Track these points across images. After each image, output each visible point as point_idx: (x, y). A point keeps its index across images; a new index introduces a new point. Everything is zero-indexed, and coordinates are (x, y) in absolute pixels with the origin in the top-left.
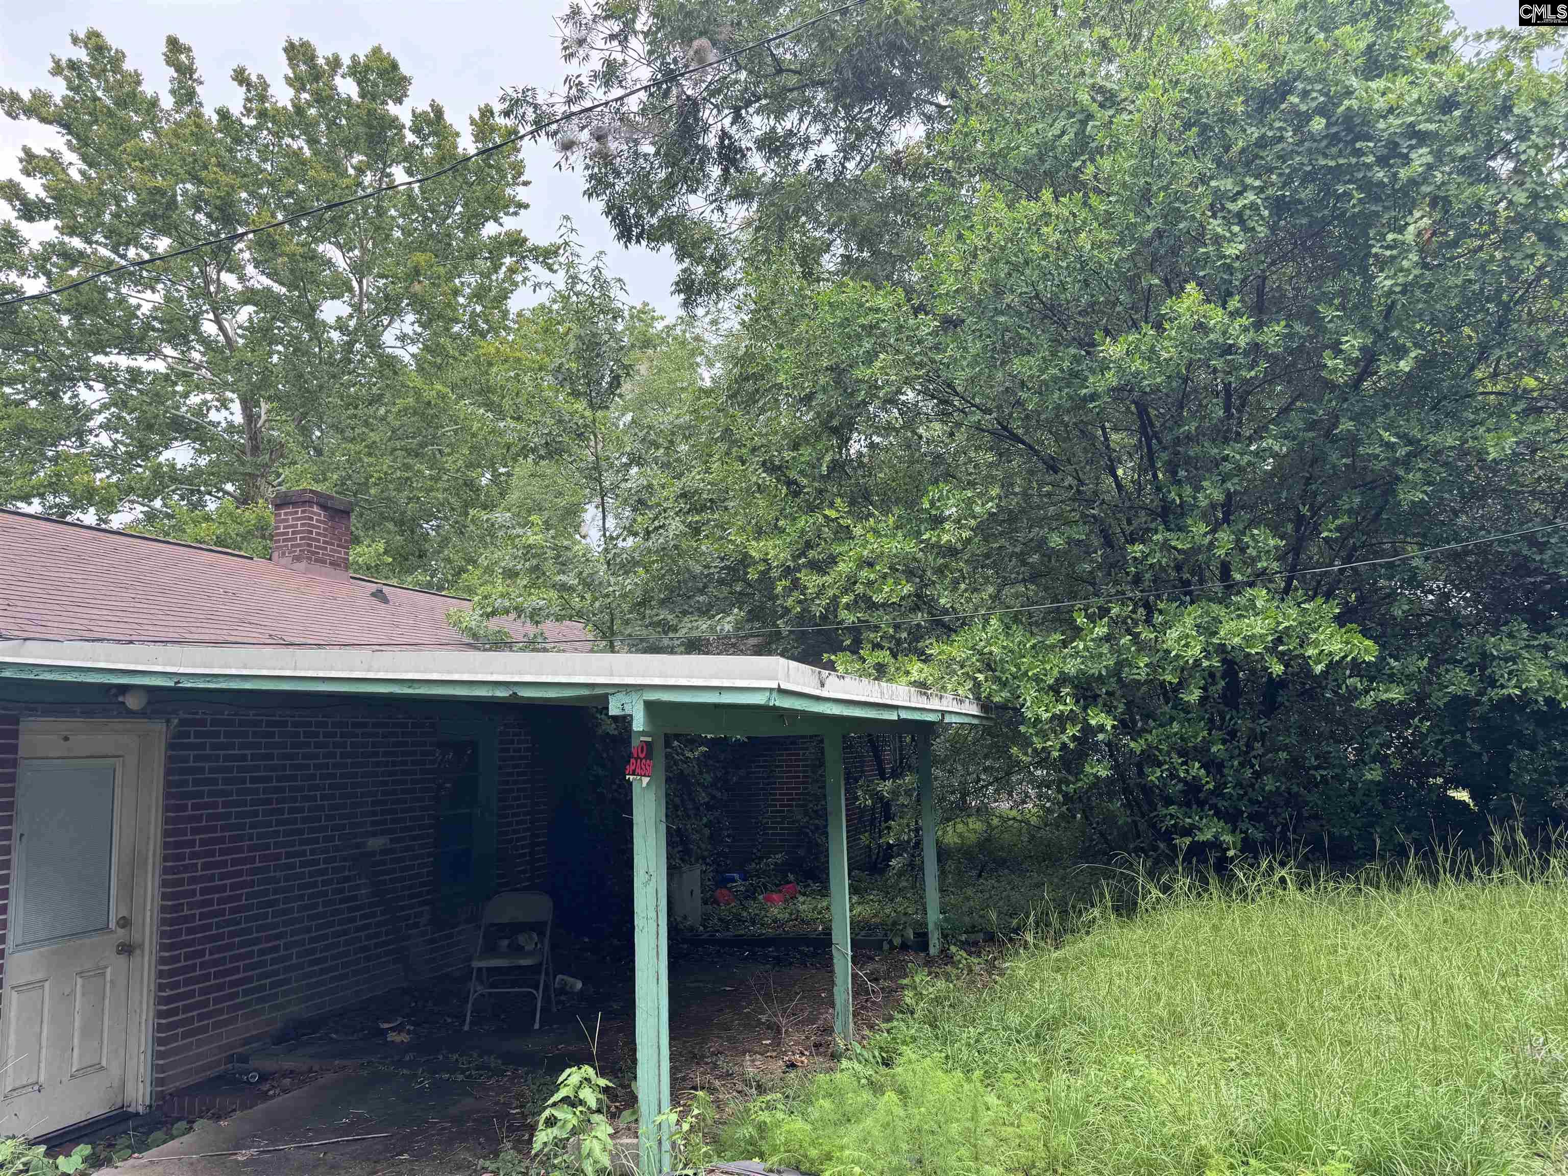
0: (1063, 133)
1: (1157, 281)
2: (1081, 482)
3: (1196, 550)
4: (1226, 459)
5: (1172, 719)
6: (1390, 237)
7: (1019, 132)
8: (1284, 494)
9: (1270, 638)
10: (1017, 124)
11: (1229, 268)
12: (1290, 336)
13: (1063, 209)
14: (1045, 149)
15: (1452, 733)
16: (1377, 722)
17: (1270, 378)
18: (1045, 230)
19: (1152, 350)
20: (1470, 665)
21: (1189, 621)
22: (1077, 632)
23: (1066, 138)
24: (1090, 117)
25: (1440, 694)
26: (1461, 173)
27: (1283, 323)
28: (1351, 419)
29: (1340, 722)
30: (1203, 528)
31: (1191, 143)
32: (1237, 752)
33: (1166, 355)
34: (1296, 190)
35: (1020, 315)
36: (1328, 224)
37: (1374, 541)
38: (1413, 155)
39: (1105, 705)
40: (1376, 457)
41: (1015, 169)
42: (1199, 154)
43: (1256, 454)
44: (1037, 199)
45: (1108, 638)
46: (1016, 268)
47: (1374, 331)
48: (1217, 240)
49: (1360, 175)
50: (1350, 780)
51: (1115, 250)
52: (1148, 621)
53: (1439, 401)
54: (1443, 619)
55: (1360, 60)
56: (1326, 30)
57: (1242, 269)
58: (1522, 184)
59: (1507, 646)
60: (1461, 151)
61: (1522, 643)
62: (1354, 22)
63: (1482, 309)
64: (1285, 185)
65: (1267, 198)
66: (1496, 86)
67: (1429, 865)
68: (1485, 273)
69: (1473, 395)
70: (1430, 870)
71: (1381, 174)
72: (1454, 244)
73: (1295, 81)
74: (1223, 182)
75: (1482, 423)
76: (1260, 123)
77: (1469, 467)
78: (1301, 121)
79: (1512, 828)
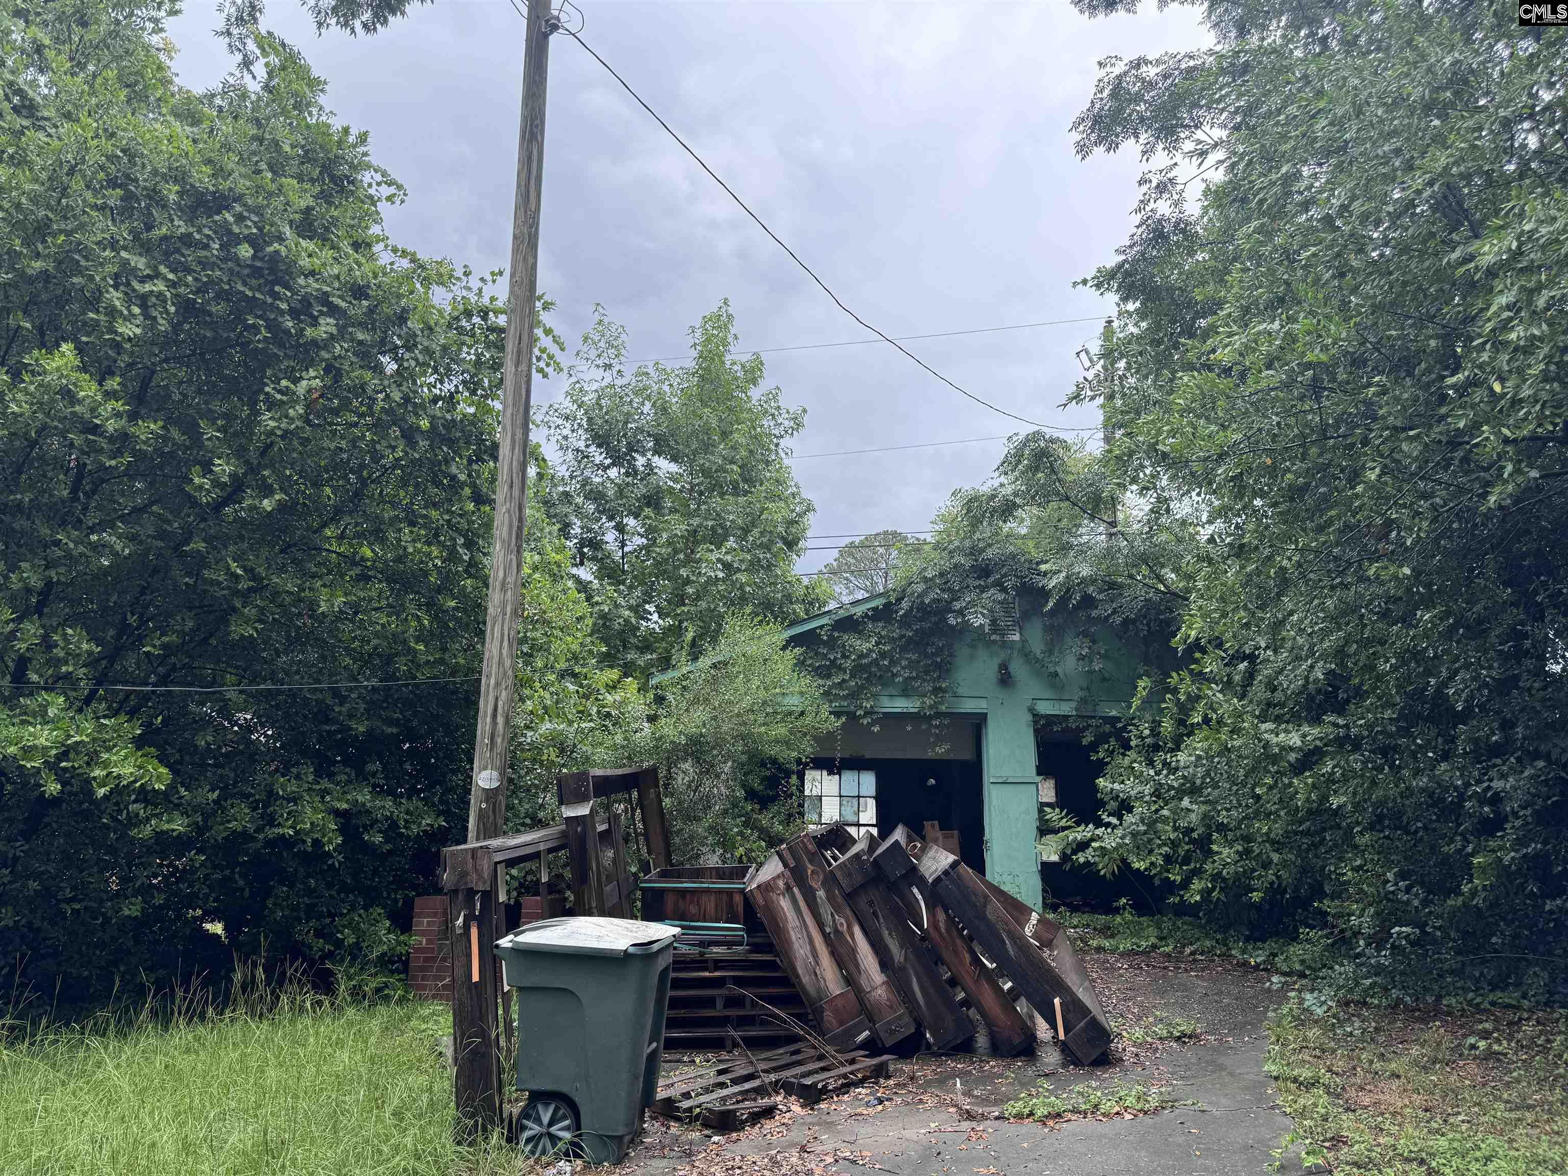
1: (28, 325)
4: (57, 543)
6: (284, 383)
8: (115, 597)
9: (54, 752)
11: (117, 346)
12: (166, 439)
15: (222, 868)
16: (150, 851)
17: (131, 473)
20: (256, 801)
25: (221, 827)
26: (356, 354)
27: (160, 423)
28: (204, 541)
29: (109, 849)
30: (8, 615)
31: (111, 203)
33: (16, 409)
34: (208, 301)
36: (231, 347)
37: (196, 664)
38: (322, 321)
40: (219, 583)
42: (118, 218)
43: (94, 546)
47: (247, 463)
48: (112, 312)
49: (272, 316)
50: (104, 915)
53: (289, 546)
54: (242, 753)
55: (297, 216)
56: (274, 173)
57: (132, 352)
58: (400, 385)
59: (292, 787)
60: (361, 336)
61: (306, 786)
62: (301, 180)
63: (345, 477)
64: (198, 291)
65: (177, 295)
66: (399, 296)
67: (165, 1007)
68: (355, 447)
69: (319, 549)
70: (165, 1013)
71: (290, 324)
72: (336, 412)
73: (235, 201)
74: (136, 258)
75: (320, 577)
76: (190, 221)
77: (300, 615)
78: (230, 240)
79: (255, 965)
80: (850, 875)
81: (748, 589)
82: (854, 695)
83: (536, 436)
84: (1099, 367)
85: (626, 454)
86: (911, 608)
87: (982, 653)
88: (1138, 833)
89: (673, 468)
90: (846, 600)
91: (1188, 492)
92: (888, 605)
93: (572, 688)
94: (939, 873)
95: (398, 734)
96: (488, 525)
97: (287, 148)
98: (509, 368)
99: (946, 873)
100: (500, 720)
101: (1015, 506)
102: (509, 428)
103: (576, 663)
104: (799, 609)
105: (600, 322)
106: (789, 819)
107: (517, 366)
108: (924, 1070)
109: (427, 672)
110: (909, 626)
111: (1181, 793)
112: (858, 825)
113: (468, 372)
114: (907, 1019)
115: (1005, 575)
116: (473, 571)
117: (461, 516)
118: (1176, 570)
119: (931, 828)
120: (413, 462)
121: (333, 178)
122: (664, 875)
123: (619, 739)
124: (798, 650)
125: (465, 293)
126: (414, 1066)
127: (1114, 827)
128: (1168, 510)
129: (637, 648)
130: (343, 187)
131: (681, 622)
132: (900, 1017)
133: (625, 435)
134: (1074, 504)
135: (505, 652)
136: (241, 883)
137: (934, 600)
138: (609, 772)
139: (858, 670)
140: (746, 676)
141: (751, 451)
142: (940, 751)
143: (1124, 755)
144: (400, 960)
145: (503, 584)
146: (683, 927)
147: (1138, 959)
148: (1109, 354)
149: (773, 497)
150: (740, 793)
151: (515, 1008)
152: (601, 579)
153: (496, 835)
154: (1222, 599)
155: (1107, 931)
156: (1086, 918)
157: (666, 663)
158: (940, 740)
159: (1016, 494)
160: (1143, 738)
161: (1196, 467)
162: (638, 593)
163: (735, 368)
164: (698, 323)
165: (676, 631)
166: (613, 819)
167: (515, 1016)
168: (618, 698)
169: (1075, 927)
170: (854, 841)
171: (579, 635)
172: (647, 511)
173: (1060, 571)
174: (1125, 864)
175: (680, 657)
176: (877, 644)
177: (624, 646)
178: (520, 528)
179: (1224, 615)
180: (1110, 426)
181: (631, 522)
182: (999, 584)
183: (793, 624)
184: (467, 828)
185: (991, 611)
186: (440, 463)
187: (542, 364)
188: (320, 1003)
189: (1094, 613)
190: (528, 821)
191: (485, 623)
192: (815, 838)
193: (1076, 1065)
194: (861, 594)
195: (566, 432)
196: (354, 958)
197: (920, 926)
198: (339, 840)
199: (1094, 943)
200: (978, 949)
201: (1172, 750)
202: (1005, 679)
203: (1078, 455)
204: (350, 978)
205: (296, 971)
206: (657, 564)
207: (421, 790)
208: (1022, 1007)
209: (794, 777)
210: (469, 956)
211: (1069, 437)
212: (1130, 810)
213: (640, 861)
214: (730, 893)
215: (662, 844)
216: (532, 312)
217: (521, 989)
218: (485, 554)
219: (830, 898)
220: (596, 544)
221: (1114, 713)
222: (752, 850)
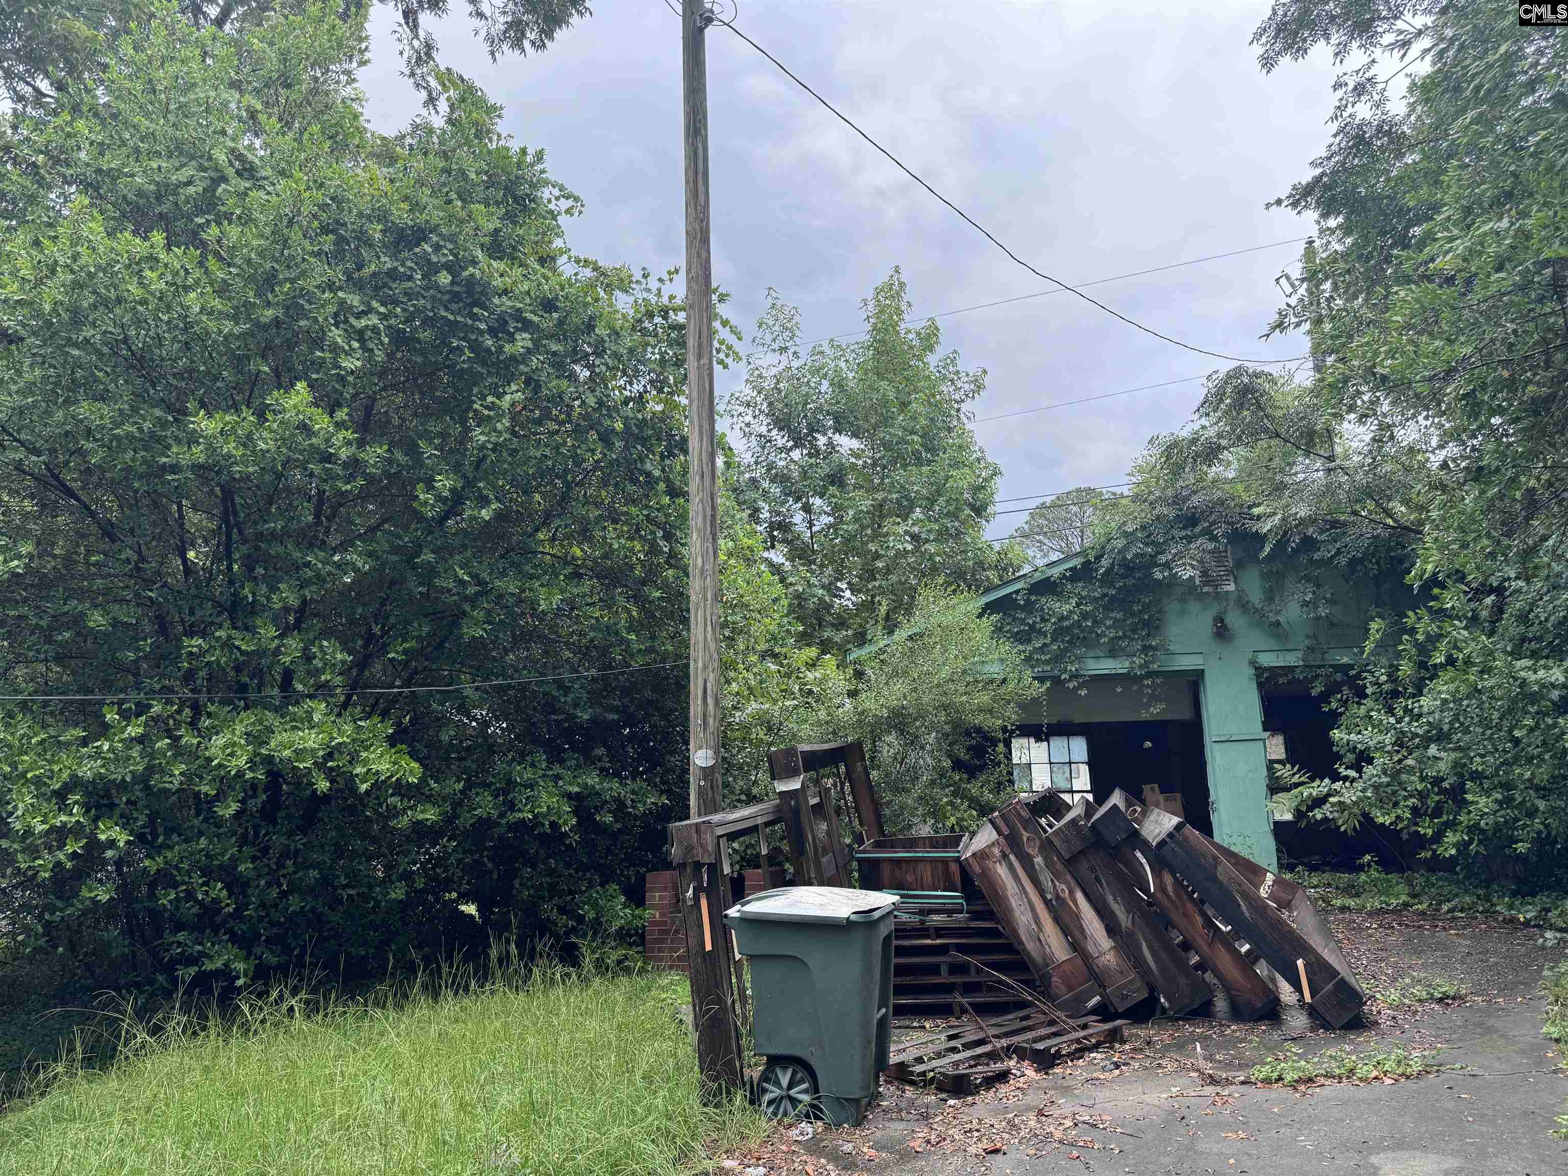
0: (189, 183)
1: (267, 369)
2: (143, 559)
3: (260, 653)
4: (307, 565)
5: (201, 834)
6: (490, 399)
7: (137, 160)
8: (360, 611)
9: (321, 753)
10: (137, 150)
11: (342, 379)
12: (390, 461)
13: (175, 259)
14: (164, 191)
15: (472, 853)
16: (408, 839)
17: (364, 496)
18: (148, 273)
19: (249, 436)
20: (497, 789)
21: (240, 728)
22: (104, 730)
23: (191, 190)
24: (224, 179)
25: (468, 815)
26: (552, 366)
27: (385, 447)
28: (433, 552)
29: (374, 840)
30: (273, 632)
31: (326, 248)
32: (266, 870)
33: (264, 446)
34: (416, 329)
35: (100, 354)
36: (439, 370)
37: (434, 667)
38: (517, 337)
39: (122, 816)
40: (449, 590)
41: (124, 197)
42: (333, 261)
43: (338, 565)
44: (146, 239)
45: (140, 740)
46: (104, 302)
47: (464, 476)
48: (335, 349)
49: (473, 337)
50: (375, 899)
51: (226, 322)
52: (193, 724)
53: (508, 552)
54: (481, 745)
55: (487, 239)
56: (463, 200)
57: (355, 384)
58: (593, 391)
59: (528, 775)
60: (554, 347)
61: (541, 773)
62: (487, 205)
63: (551, 483)
64: (407, 321)
65: (389, 327)
66: (586, 305)
67: (434, 981)
68: (558, 453)
69: (535, 553)
70: (434, 987)
71: (490, 343)
72: (539, 422)
73: (431, 232)
74: (350, 296)
75: (538, 578)
76: (394, 256)
77: (523, 614)
78: (431, 270)
79: (508, 942)
80: (1067, 841)
81: (938, 559)
82: (1058, 658)
83: (721, 426)
84: (1302, 290)
85: (807, 435)
86: (1113, 565)
87: (1194, 607)
88: (1380, 785)
89: (855, 444)
90: (1040, 563)
91: (1414, 416)
92: (1087, 563)
93: (774, 667)
94: (1163, 836)
95: (619, 720)
96: (683, 517)
97: (473, 176)
98: (691, 363)
99: (1170, 835)
100: (710, 701)
101: (1220, 448)
102: (696, 420)
103: (776, 643)
104: (992, 575)
105: (774, 306)
106: (998, 787)
107: (698, 360)
108: (1159, 1034)
109: (640, 660)
110: (1112, 585)
111: (1427, 740)
112: (1072, 792)
113: (654, 371)
114: (1139, 983)
115: (1214, 523)
116: (673, 561)
117: (658, 510)
118: (1406, 502)
119: (1151, 791)
120: (611, 463)
121: (515, 199)
122: (878, 845)
123: (822, 714)
124: (994, 617)
125: (645, 295)
126: (656, 1034)
127: (1353, 780)
128: (1392, 437)
129: (833, 625)
130: (525, 206)
131: (873, 597)
132: (1131, 981)
133: (805, 416)
134: (1286, 441)
135: (709, 636)
136: (490, 865)
137: (1137, 555)
138: (817, 747)
139: (1059, 633)
140: (943, 646)
141: (932, 420)
142: (1155, 711)
143: (1359, 704)
144: (637, 933)
145: (702, 572)
146: (902, 896)
147: (1389, 918)
148: (1312, 277)
149: (956, 464)
150: (947, 763)
151: (747, 977)
152: (793, 561)
153: (716, 811)
154: (1462, 529)
155: (1352, 890)
156: (1327, 877)
157: (861, 639)
158: (1153, 699)
159: (1220, 436)
160: (1380, 685)
161: (1420, 388)
162: (829, 571)
163: (910, 336)
164: (870, 295)
165: (870, 606)
166: (824, 793)
167: (748, 985)
168: (818, 675)
169: (1315, 887)
170: (1069, 808)
171: (776, 616)
172: (832, 489)
173: (1275, 514)
174: (1367, 817)
175: (876, 631)
176: (1078, 605)
177: (820, 625)
178: (713, 517)
179: (1464, 546)
180: (1319, 352)
181: (817, 502)
182: (1209, 533)
183: (987, 590)
184: (688, 807)
185: (1201, 562)
186: (635, 461)
187: (722, 356)
188: (568, 975)
189: (1316, 556)
190: (743, 797)
191: (688, 611)
192: (1027, 805)
193: (1326, 1029)
194: (1054, 557)
195: (748, 419)
196: (595, 934)
197: (1146, 891)
198: (574, 821)
199: (1338, 903)
200: (1210, 912)
201: (1414, 696)
202: (1222, 632)
203: (1287, 389)
204: (593, 952)
205: (545, 946)
206: (847, 541)
207: (642, 773)
208: (1262, 969)
209: (1001, 745)
210: (701, 926)
211: (1274, 370)
212: (1370, 761)
213: (853, 833)
214: (945, 862)
215: (872, 818)
216: (710, 307)
217: (751, 958)
218: (683, 545)
219: (1049, 864)
220: (784, 527)
221: (1345, 660)
222: (963, 819)
